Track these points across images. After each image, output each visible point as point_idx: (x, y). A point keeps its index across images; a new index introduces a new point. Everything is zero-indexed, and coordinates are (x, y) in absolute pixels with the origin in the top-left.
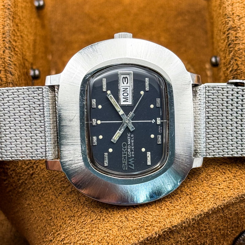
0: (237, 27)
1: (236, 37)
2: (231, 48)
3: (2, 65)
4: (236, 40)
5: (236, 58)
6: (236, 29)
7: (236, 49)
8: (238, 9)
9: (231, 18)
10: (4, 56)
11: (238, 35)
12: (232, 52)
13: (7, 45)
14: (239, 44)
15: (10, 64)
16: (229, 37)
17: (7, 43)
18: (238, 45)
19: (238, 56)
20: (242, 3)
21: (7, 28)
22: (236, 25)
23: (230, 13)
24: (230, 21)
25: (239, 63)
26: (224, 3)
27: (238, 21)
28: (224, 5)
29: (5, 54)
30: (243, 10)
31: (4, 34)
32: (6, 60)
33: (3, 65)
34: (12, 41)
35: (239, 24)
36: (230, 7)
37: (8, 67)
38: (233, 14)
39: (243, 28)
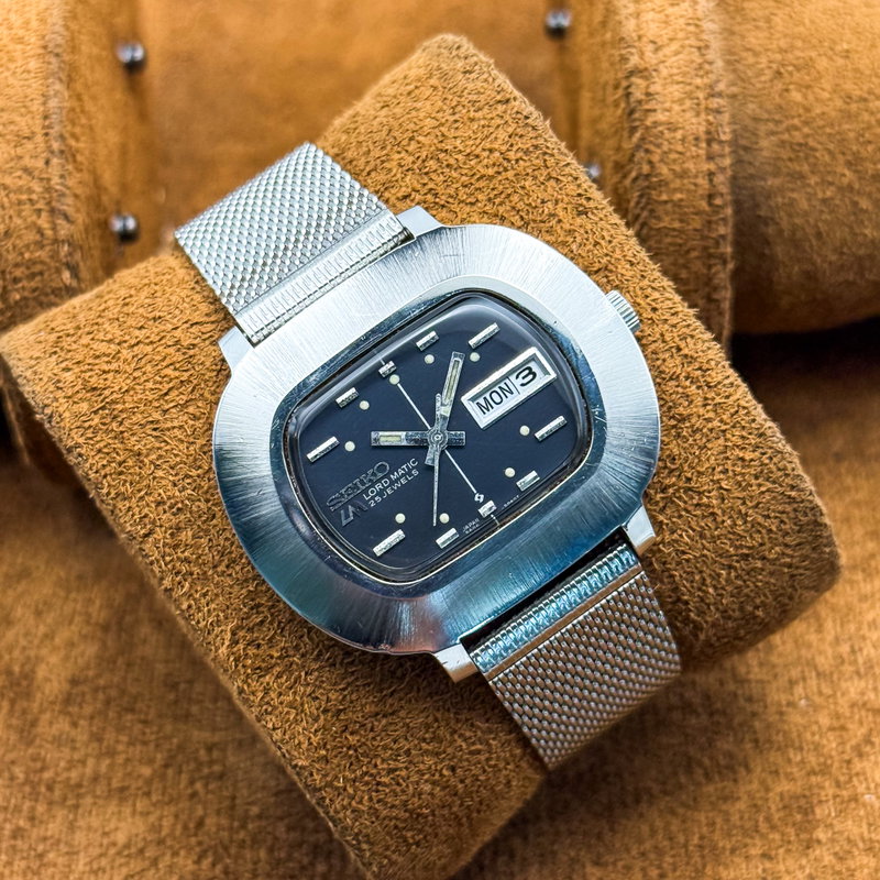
0: (651, 69)
1: (647, 94)
2: (635, 120)
3: (44, 198)
4: (647, 102)
5: (647, 146)
6: (646, 74)
7: (648, 122)
8: (652, 26)
9: (634, 47)
10: (47, 173)
11: (652, 89)
12: (637, 131)
13: (56, 146)
14: (655, 110)
15: (63, 195)
16: (630, 93)
17: (56, 141)
18: (653, 114)
19: (651, 142)
20: (660, 12)
21: (53, 103)
22: (648, 66)
23: (633, 34)
24: (632, 54)
25: (655, 158)
26: (617, 14)
27: (651, 55)
28: (617, 18)
29: (50, 170)
30: (665, 28)
31: (46, 117)
32: (52, 182)
33: (47, 196)
34: (67, 135)
35: (654, 62)
36: (633, 21)
37: (58, 201)
38: (640, 37)
39: (665, 72)
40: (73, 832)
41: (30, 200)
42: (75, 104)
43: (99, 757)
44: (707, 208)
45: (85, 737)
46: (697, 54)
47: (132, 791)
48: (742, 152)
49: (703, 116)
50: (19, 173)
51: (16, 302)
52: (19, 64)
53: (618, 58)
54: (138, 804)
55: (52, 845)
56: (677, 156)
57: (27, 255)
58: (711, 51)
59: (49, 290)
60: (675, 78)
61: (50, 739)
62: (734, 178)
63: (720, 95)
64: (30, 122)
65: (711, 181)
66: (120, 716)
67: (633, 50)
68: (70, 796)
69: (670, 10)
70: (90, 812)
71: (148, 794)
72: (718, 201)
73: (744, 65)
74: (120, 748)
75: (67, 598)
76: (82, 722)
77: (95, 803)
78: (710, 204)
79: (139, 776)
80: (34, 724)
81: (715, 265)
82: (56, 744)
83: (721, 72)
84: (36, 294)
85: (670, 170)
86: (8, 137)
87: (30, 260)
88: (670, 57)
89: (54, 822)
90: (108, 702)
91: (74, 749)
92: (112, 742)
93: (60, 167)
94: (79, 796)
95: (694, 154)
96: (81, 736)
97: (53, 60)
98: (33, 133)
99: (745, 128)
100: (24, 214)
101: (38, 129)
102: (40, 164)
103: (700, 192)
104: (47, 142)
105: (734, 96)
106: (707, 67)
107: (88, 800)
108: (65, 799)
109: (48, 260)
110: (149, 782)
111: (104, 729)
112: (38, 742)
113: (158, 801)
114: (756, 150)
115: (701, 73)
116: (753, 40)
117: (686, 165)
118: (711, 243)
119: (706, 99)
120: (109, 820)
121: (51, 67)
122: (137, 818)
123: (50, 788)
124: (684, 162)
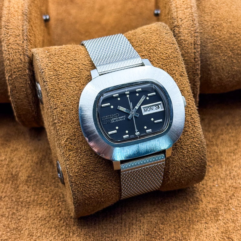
0: (180, 25)
1: (179, 32)
3: (22, 51)
6: (179, 27)
7: (179, 39)
8: (181, 14)
9: (176, 20)
10: (23, 45)
11: (180, 31)
13: (25, 38)
14: (181, 36)
15: (27, 50)
16: (174, 31)
17: (25, 37)
20: (183, 11)
21: (25, 27)
22: (179, 24)
23: (176, 16)
24: (175, 21)
26: (171, 11)
27: (180, 22)
28: (172, 12)
30: (184, 15)
31: (23, 31)
32: (24, 47)
33: (23, 51)
34: (28, 35)
35: (181, 24)
36: (176, 13)
37: (26, 52)
38: (177, 17)
39: (183, 26)
40: (27, 214)
41: (18, 52)
42: (30, 28)
43: (34, 196)
44: (194, 61)
45: (31, 191)
46: (192, 22)
47: (43, 204)
48: (203, 47)
49: (193, 38)
50: (16, 45)
51: (14, 78)
52: (16, 17)
53: (172, 22)
54: (44, 208)
55: (22, 217)
56: (186, 48)
57: (17, 66)
58: (195, 21)
59: (23, 75)
60: (186, 28)
61: (22, 191)
62: (201, 54)
63: (198, 32)
64: (19, 32)
65: (195, 54)
66: (40, 186)
67: (176, 21)
68: (27, 205)
69: (185, 10)
70: (32, 209)
71: (47, 205)
72: (196, 60)
73: (204, 25)
74: (40, 193)
75: (27, 156)
76: (30, 187)
77: (33, 207)
78: (194, 60)
79: (45, 200)
80: (18, 187)
81: (196, 76)
82: (23, 192)
83: (198, 27)
84: (19, 76)
85: (184, 51)
86: (13, 35)
87: (18, 67)
88: (185, 22)
89: (23, 211)
90: (37, 182)
91: (28, 193)
92: (38, 192)
93: (26, 43)
94: (29, 205)
95: (191, 47)
96: (30, 190)
97: (25, 16)
98: (19, 34)
99: (204, 41)
100: (17, 55)
101: (21, 34)
102: (21, 42)
103: (192, 57)
104: (23, 37)
105: (201, 33)
106: (194, 25)
107: (32, 206)
108: (25, 206)
109: (23, 67)
110: (47, 202)
111: (36, 189)
112: (19, 191)
113: (50, 207)
114: (207, 46)
115: (193, 27)
116: (207, 18)
117: (189, 50)
118: (194, 70)
119: (194, 33)
120: (37, 211)
121: (25, 18)
122: (44, 211)
123: (22, 203)
124: (188, 50)
